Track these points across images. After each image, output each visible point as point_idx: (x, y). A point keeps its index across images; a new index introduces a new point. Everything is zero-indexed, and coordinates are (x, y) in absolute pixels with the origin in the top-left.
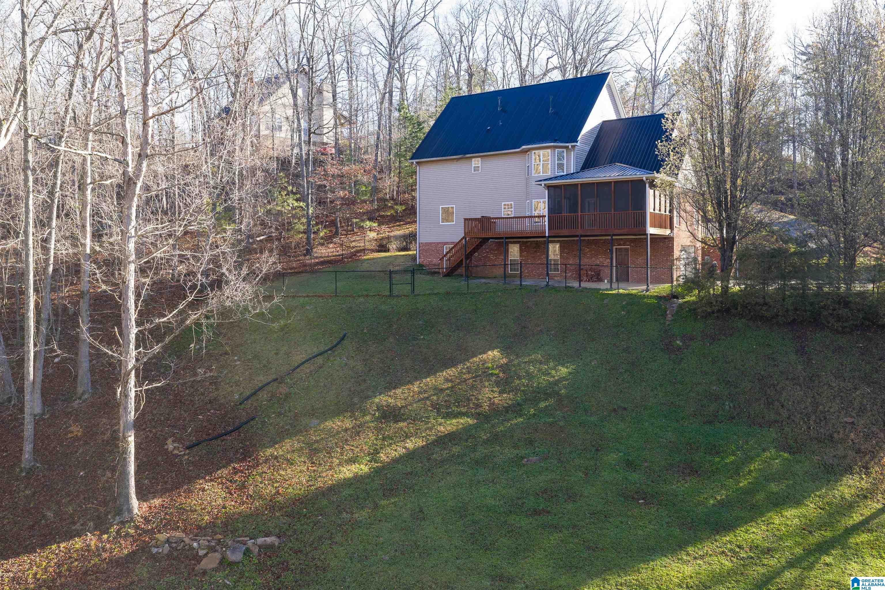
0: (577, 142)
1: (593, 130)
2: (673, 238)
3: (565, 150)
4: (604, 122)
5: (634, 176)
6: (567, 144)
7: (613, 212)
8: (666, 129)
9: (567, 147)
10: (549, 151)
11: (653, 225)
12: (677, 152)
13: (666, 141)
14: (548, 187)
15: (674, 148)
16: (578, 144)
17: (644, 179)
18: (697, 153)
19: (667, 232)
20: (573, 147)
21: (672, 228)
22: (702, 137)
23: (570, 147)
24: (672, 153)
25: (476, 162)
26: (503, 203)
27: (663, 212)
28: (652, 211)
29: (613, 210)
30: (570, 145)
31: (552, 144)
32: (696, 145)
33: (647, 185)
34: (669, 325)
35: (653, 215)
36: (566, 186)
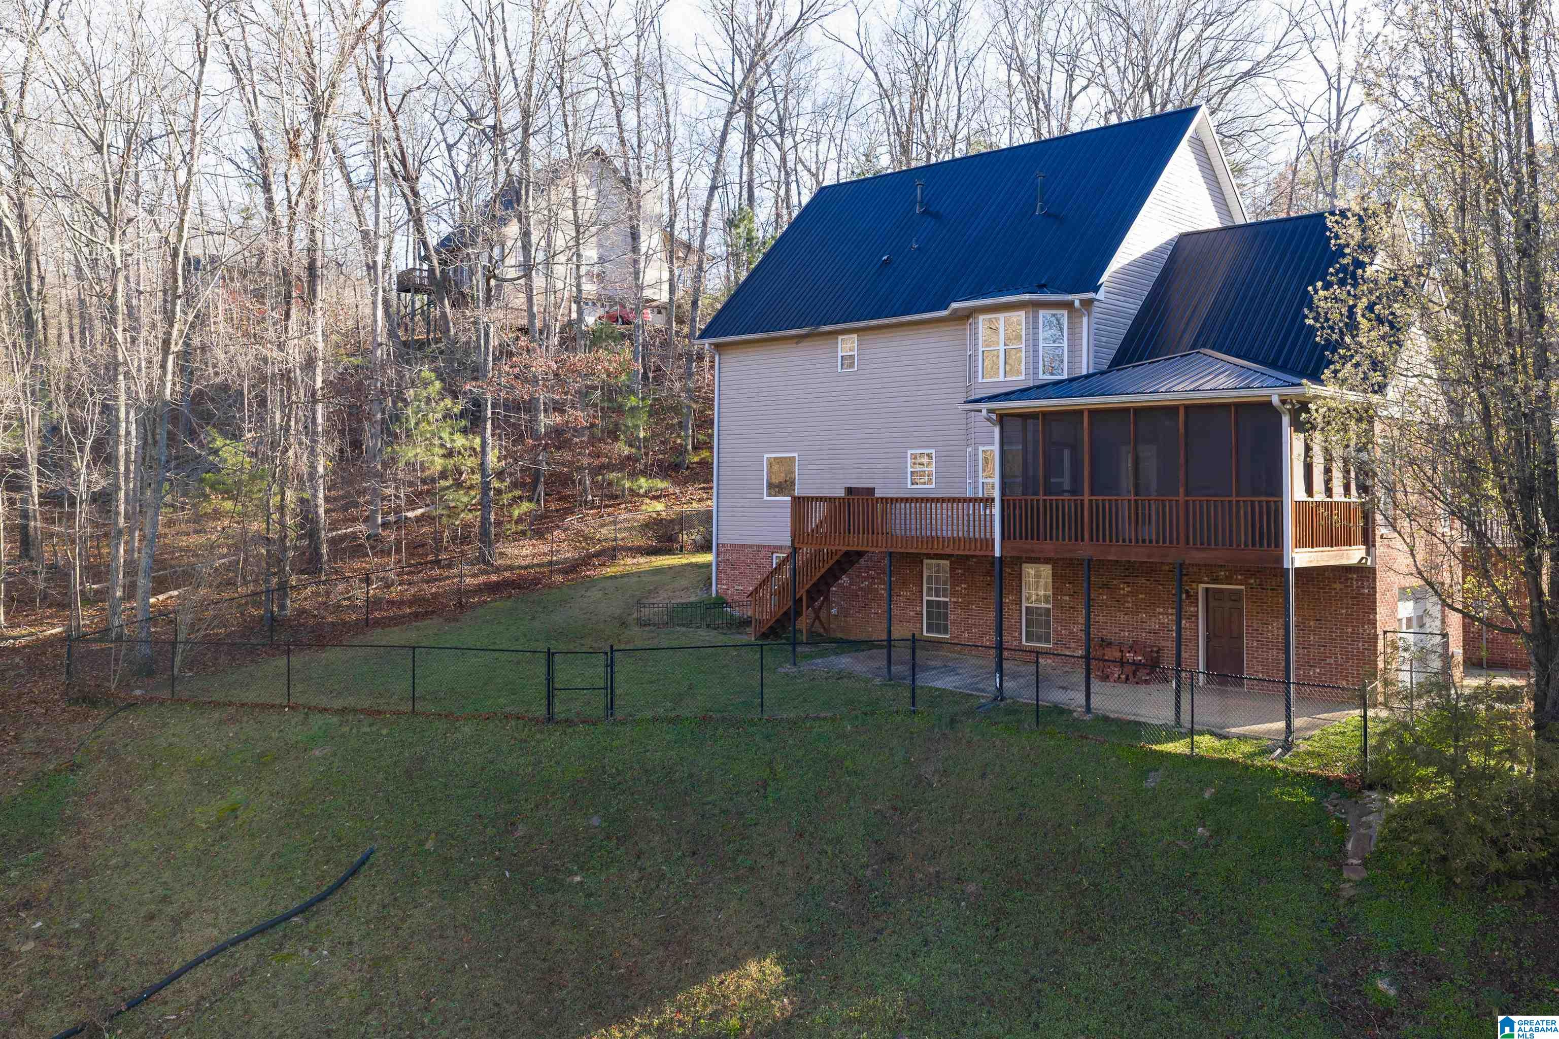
0: (1096, 289)
1: (1148, 258)
2: (1373, 571)
3: (1065, 313)
4: (1184, 238)
5: (1243, 392)
6: (1070, 297)
7: (1182, 498)
8: (1341, 247)
9: (1069, 305)
10: (1022, 314)
11: (1307, 540)
12: (1380, 320)
13: (1342, 283)
14: (1003, 419)
15: (1370, 308)
16: (1101, 295)
17: (1275, 400)
18: (1448, 320)
19: (1354, 555)
20: (1088, 303)
21: (1368, 540)
22: (1464, 268)
23: (1077, 303)
24: (1364, 324)
25: (848, 345)
26: (910, 452)
27: (1338, 495)
28: (1300, 494)
29: (1181, 490)
30: (1076, 299)
31: (1026, 297)
32: (1443, 296)
33: (1286, 420)
34: (1351, 901)
35: (1303, 509)
36: (1047, 416)
